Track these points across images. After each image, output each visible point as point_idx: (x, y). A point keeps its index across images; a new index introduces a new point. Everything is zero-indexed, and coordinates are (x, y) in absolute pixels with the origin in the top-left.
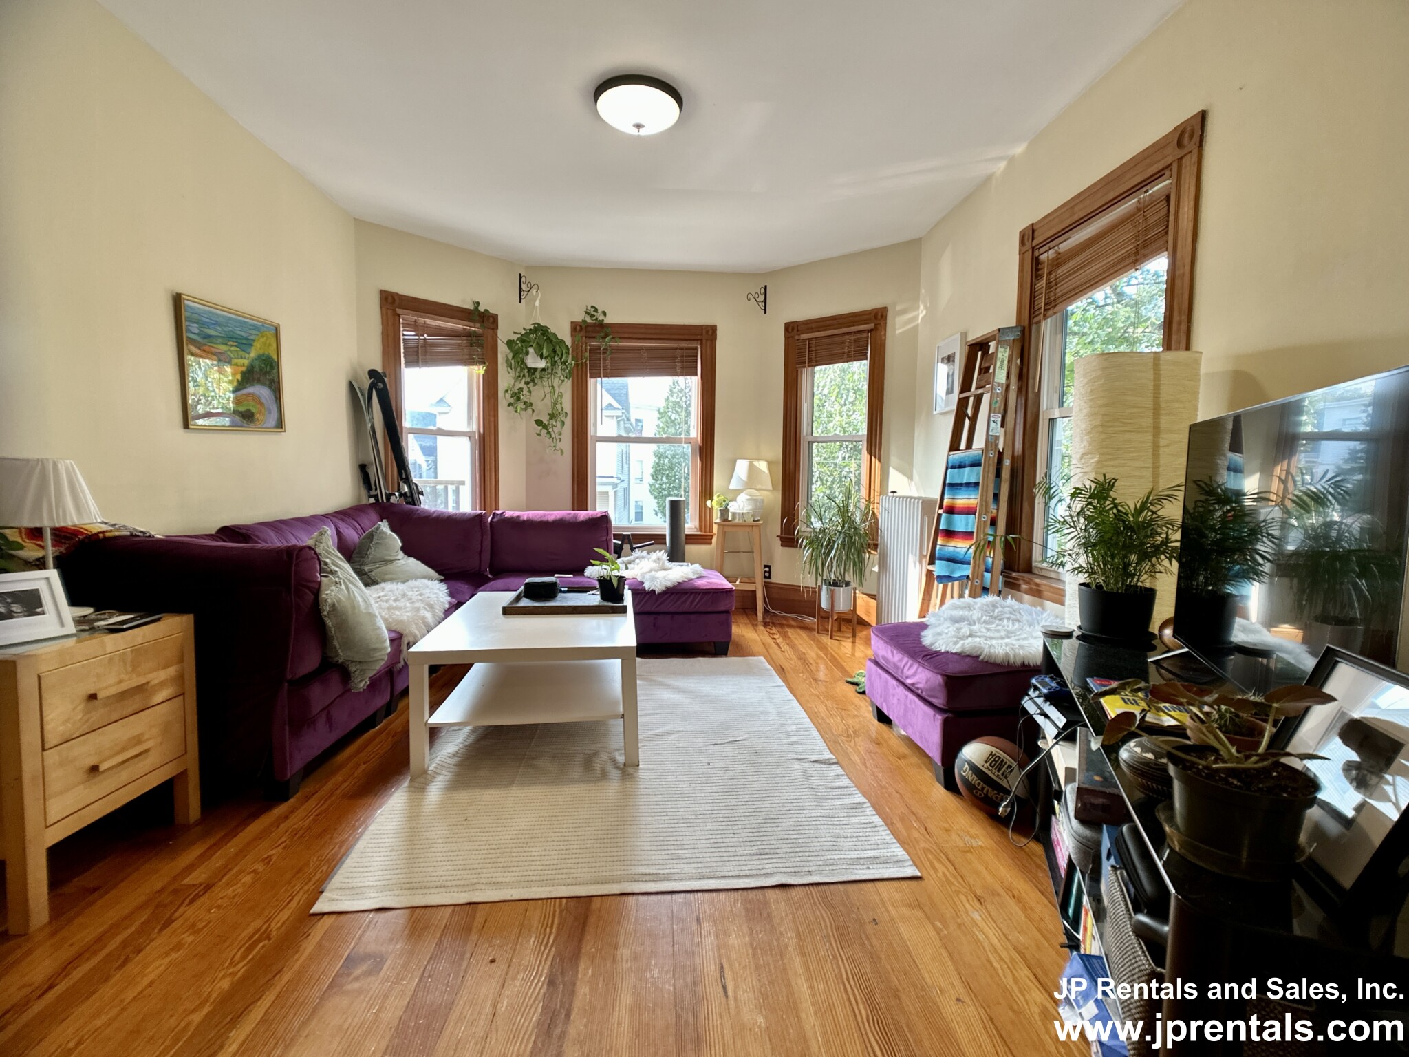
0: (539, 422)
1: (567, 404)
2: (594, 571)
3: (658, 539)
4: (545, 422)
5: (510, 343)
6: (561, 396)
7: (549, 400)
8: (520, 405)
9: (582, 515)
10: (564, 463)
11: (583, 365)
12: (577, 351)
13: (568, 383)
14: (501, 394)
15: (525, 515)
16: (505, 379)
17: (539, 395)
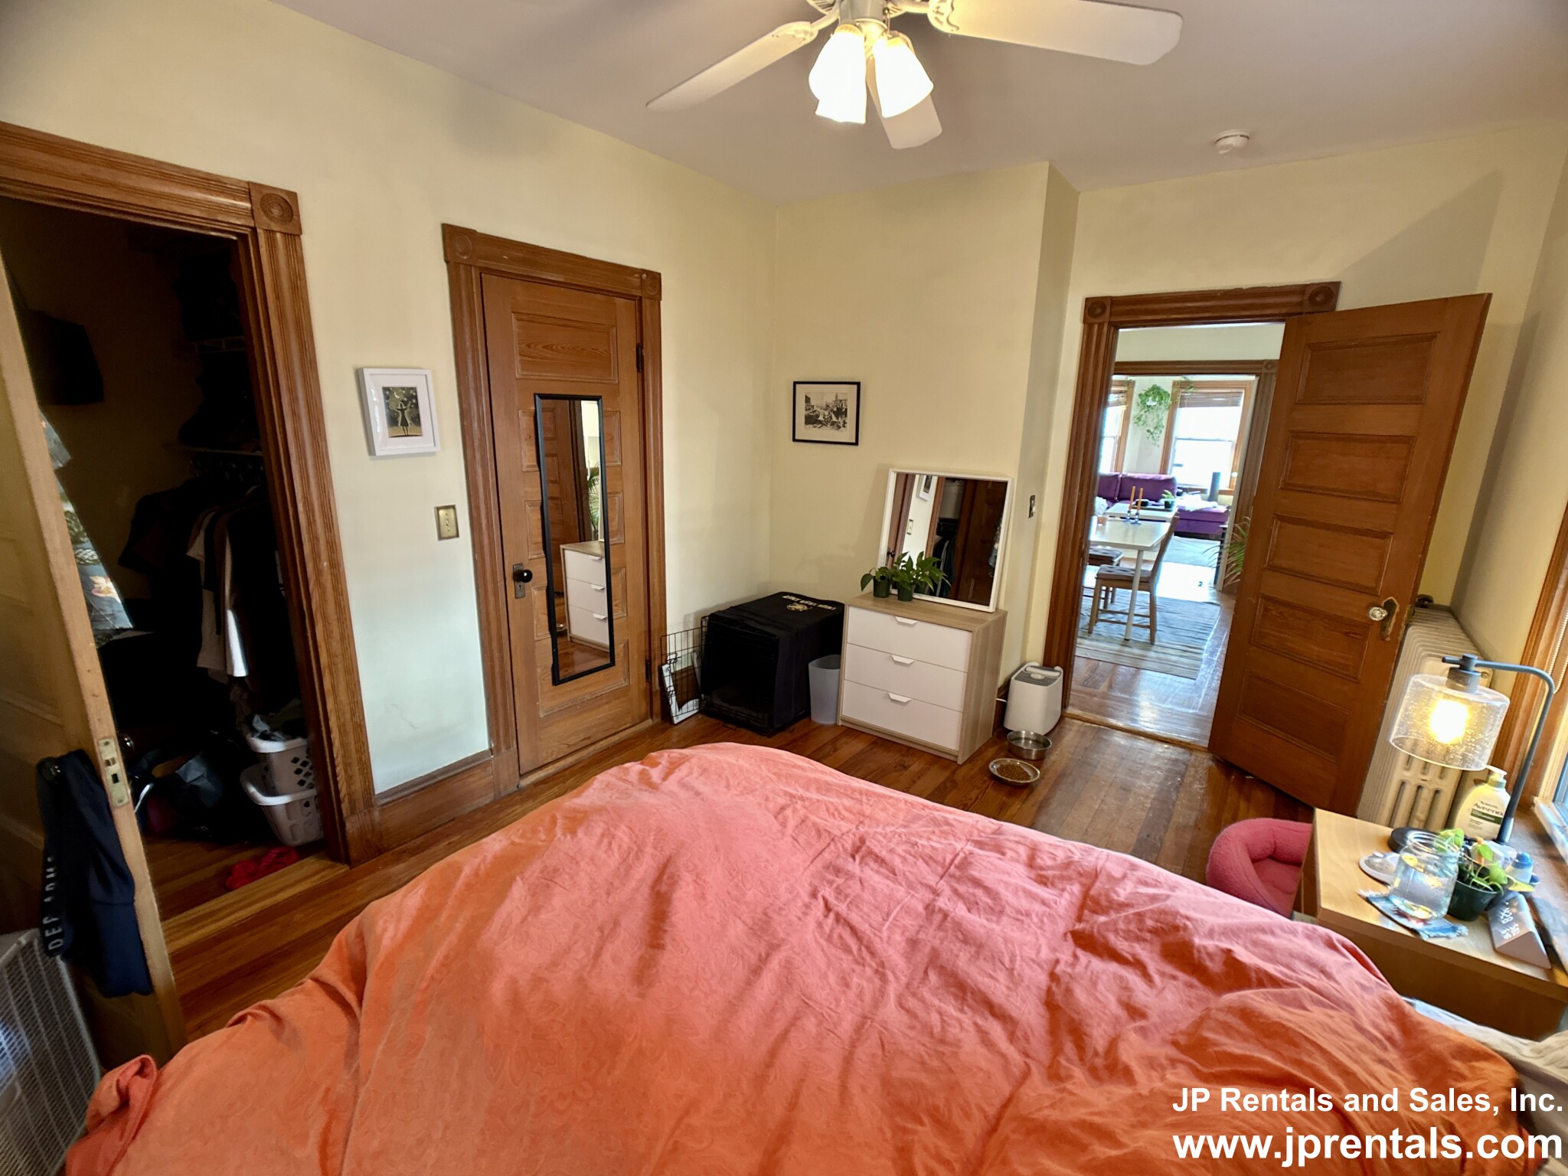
0: (1148, 431)
1: (1164, 422)
2: (1162, 501)
3: (1203, 491)
4: (1152, 430)
5: (1140, 395)
6: (1162, 419)
7: (1156, 421)
8: (1141, 423)
9: (1163, 477)
10: (1158, 452)
11: (1176, 403)
12: (1174, 396)
13: (1167, 412)
14: (1132, 417)
15: (1136, 476)
16: (1134, 413)
17: (1151, 419)
